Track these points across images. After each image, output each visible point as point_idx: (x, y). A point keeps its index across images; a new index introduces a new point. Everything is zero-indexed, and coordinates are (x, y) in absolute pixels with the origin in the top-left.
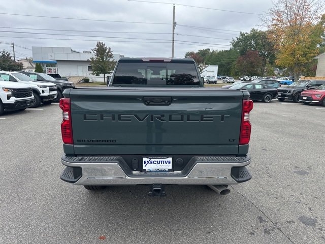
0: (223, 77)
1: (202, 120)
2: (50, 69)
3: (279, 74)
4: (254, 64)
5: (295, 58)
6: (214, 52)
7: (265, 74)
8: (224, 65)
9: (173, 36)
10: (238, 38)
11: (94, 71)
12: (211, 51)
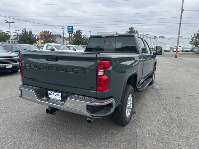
1: (73, 72)
9: (181, 19)
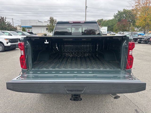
0: (109, 32)
2: (29, 30)
3: (137, 30)
4: (125, 25)
5: (146, 22)
6: (105, 20)
7: (130, 30)
8: (110, 27)
9: (86, 13)
10: (117, 13)
11: (49, 30)
12: (104, 20)
